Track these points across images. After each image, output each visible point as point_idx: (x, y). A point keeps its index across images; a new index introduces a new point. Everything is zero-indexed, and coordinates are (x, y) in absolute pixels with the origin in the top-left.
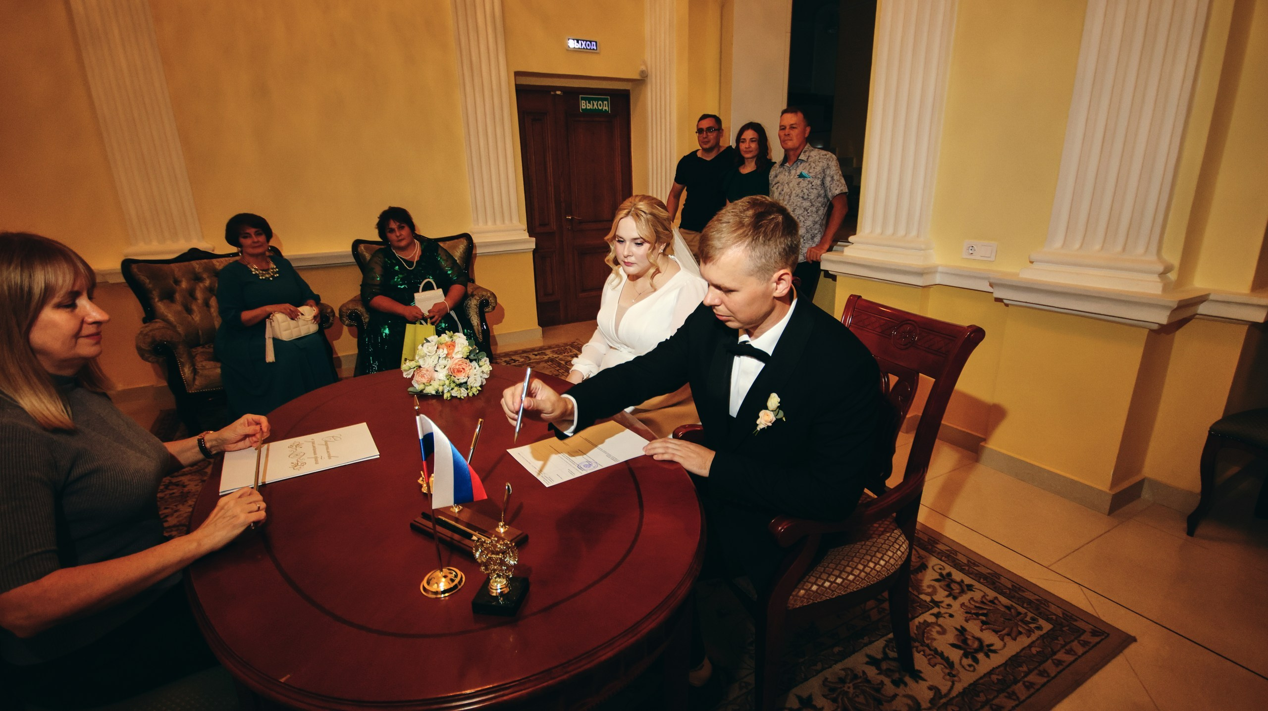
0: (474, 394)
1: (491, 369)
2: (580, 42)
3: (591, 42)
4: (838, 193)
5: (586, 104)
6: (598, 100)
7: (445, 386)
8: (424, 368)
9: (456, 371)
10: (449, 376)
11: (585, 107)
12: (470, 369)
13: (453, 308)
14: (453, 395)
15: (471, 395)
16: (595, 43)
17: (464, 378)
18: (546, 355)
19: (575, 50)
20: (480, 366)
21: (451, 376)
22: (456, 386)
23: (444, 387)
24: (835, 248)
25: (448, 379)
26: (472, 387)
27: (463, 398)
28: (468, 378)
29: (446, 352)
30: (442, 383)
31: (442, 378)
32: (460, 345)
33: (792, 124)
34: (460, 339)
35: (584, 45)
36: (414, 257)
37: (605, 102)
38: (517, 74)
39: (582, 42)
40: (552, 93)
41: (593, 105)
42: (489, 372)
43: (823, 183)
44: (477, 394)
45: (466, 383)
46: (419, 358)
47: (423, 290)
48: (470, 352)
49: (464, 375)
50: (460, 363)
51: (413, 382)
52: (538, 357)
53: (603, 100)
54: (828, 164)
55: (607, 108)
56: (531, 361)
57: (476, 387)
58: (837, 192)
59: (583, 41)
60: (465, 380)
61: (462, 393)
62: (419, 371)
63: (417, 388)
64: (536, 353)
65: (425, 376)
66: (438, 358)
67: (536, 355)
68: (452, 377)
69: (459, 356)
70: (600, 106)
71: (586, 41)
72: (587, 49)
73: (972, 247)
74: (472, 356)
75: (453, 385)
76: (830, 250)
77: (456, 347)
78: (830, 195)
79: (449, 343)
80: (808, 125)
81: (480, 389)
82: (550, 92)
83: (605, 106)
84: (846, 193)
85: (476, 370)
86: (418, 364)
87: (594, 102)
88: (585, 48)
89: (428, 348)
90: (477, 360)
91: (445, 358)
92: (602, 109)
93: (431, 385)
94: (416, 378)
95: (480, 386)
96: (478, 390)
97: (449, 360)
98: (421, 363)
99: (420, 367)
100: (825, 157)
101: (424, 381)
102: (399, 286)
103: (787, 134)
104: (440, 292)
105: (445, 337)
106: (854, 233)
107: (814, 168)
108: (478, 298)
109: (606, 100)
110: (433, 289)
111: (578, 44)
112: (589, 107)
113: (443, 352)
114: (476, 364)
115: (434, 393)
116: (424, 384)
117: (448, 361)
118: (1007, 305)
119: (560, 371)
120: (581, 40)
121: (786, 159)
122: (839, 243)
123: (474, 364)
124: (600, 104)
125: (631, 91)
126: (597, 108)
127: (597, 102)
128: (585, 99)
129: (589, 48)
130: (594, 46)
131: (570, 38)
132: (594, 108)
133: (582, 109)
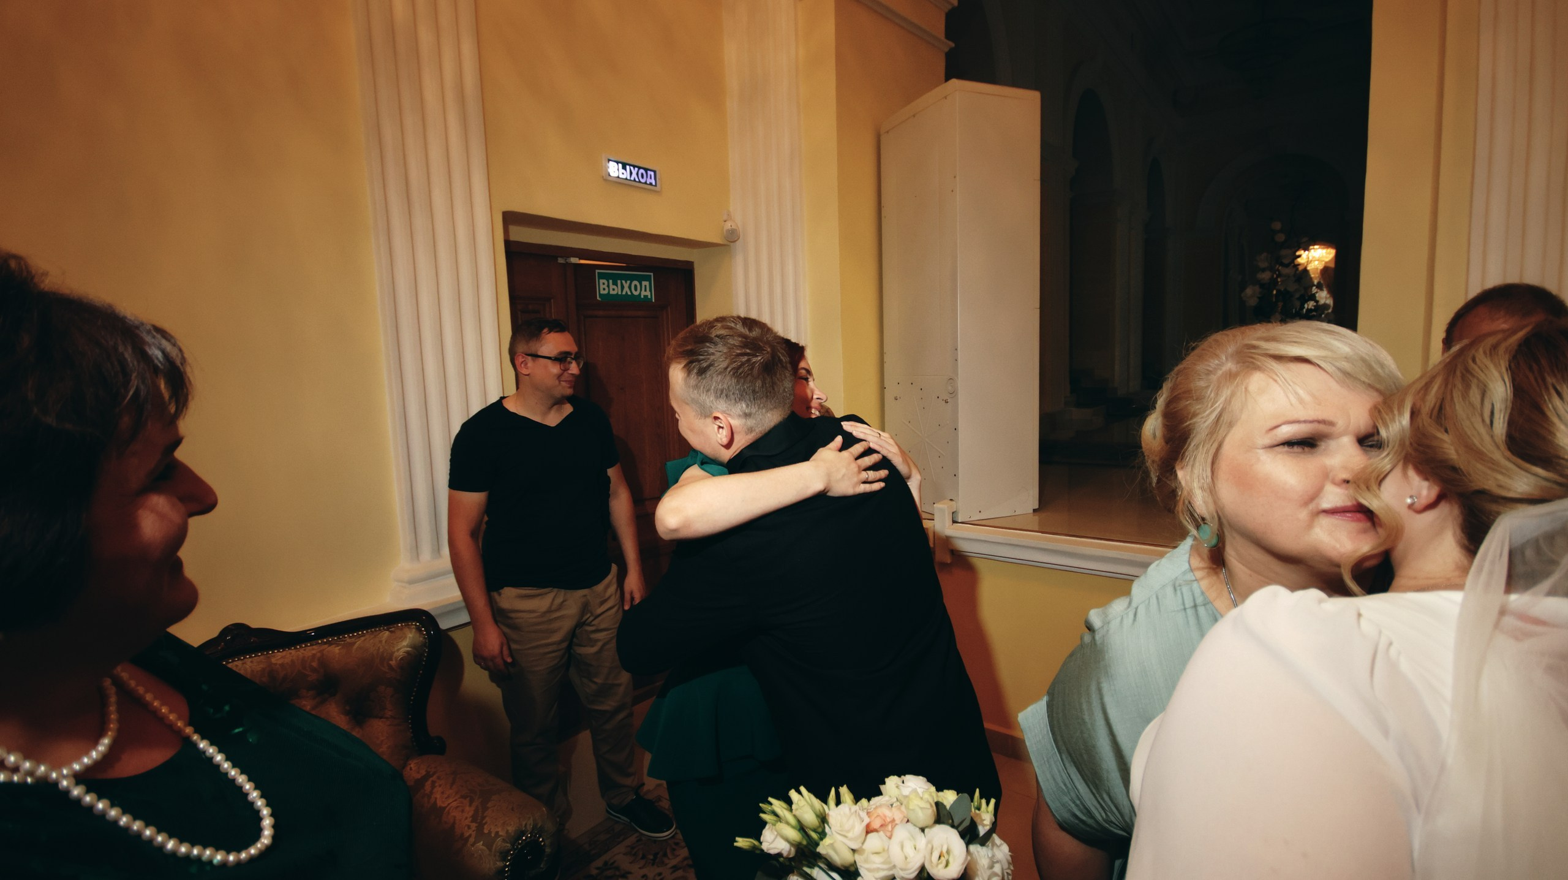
2: (628, 167)
3: (646, 170)
5: (608, 286)
6: (631, 278)
11: (606, 292)
16: (652, 173)
19: (618, 182)
35: (634, 175)
37: (644, 283)
38: (510, 219)
39: (632, 168)
40: (561, 261)
41: (623, 287)
53: (641, 279)
55: (648, 293)
59: (634, 167)
70: (636, 290)
71: (639, 168)
72: (640, 182)
82: (556, 258)
83: (645, 290)
87: (624, 282)
88: (637, 180)
92: (640, 294)
108: (508, 846)
109: (648, 278)
111: (624, 171)
112: (615, 290)
120: (630, 165)
124: (636, 286)
125: (696, 266)
126: (629, 293)
127: (628, 282)
128: (606, 277)
129: (643, 181)
130: (651, 178)
131: (611, 159)
132: (624, 293)
133: (601, 295)
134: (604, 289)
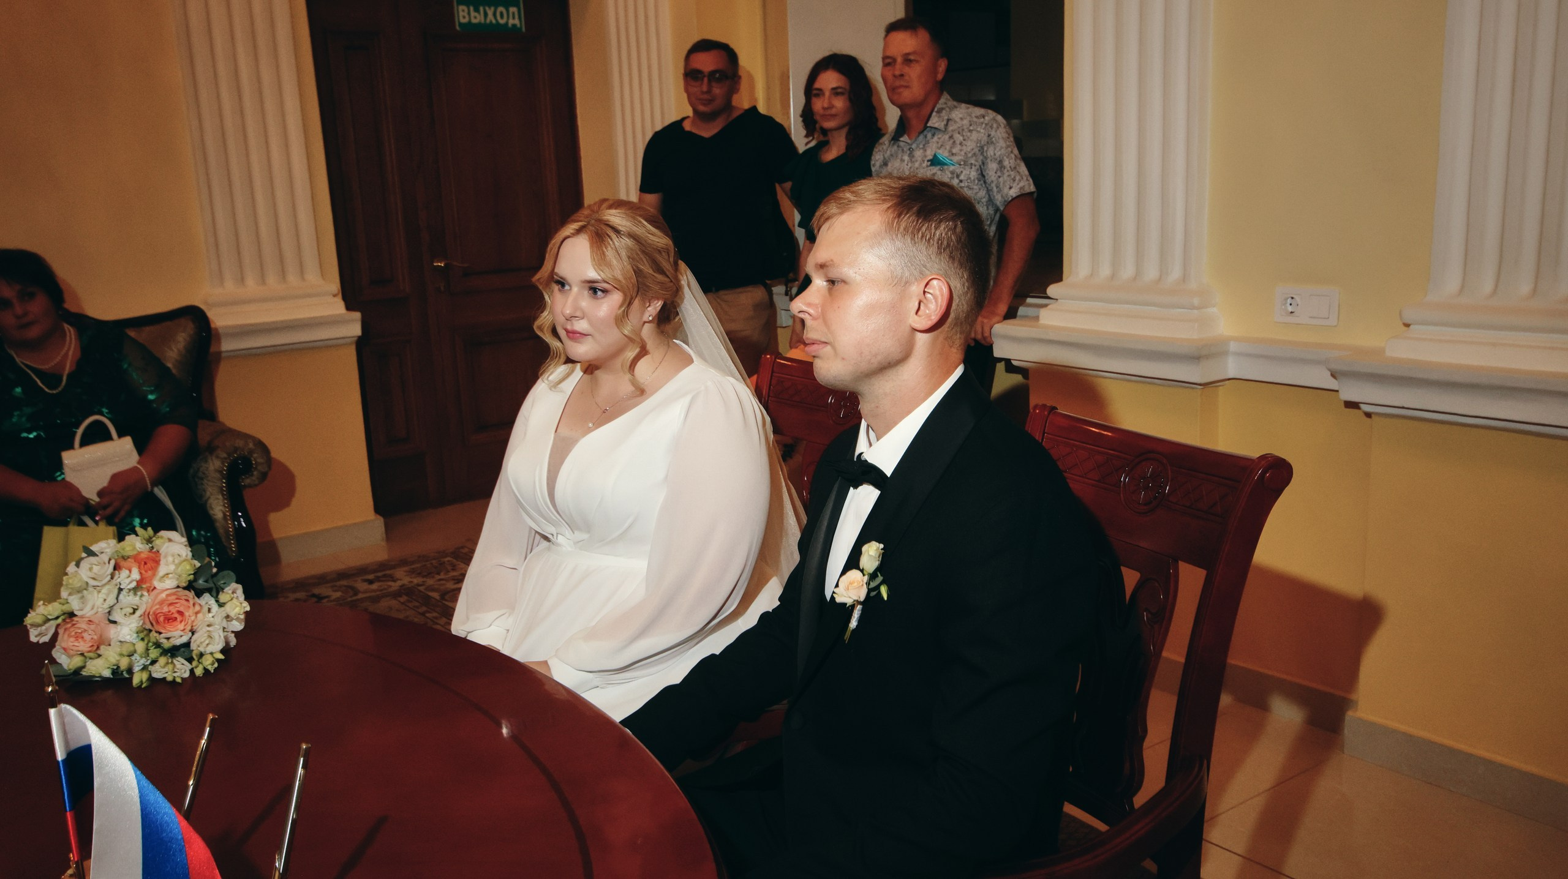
0: (206, 670)
1: (248, 609)
4: (1014, 195)
5: (469, 14)
6: (496, 3)
7: (136, 656)
8: (82, 617)
9: (162, 619)
10: (144, 633)
11: (466, 21)
12: (197, 613)
13: (160, 480)
14: (155, 675)
15: (199, 672)
17: (182, 633)
18: (395, 581)
20: (221, 605)
21: (150, 631)
22: (161, 655)
23: (133, 658)
24: (1022, 311)
25: (143, 639)
26: (201, 655)
27: (179, 680)
28: (193, 633)
29: (136, 576)
30: (126, 650)
31: (128, 638)
32: (170, 559)
33: (908, 54)
34: (170, 543)
36: (62, 364)
37: (513, 9)
41: (486, 15)
42: (242, 617)
43: (982, 175)
44: (215, 669)
45: (187, 645)
46: (70, 594)
47: (84, 443)
48: (197, 573)
49: (181, 626)
50: (172, 599)
51: (58, 654)
52: (374, 586)
54: (989, 136)
55: (517, 22)
56: (360, 596)
57: (212, 654)
58: (1013, 193)
60: (184, 639)
61: (181, 669)
62: (69, 625)
63: (65, 666)
64: (371, 577)
65: (85, 635)
66: (116, 591)
67: (371, 582)
68: (153, 634)
69: (170, 583)
70: (502, 18)
73: (1292, 298)
74: (201, 581)
75: (154, 653)
76: (1011, 314)
77: (162, 562)
78: (999, 200)
79: (143, 556)
80: (942, 57)
81: (221, 656)
83: (514, 18)
84: (1031, 193)
85: (211, 615)
86: (66, 608)
87: (487, 8)
89: (91, 569)
90: (215, 591)
91: (135, 590)
92: (507, 23)
93: (99, 656)
94: (64, 641)
95: (222, 651)
96: (218, 660)
97: (145, 593)
98: (75, 604)
99: (71, 615)
100: (982, 120)
101: (83, 646)
102: (25, 435)
103: (897, 73)
104: (127, 443)
105: (135, 544)
106: (1058, 278)
107: (961, 144)
108: (224, 455)
110: (107, 437)
112: (477, 18)
113: (129, 577)
114: (212, 601)
115: (107, 673)
116: (82, 654)
117: (142, 596)
118: (1368, 415)
119: (428, 615)
121: (903, 127)
122: (1029, 300)
123: (207, 599)
124: (501, 13)
126: (494, 21)
127: (493, 8)
132: (488, 21)
133: (460, 24)
134: (464, 17)
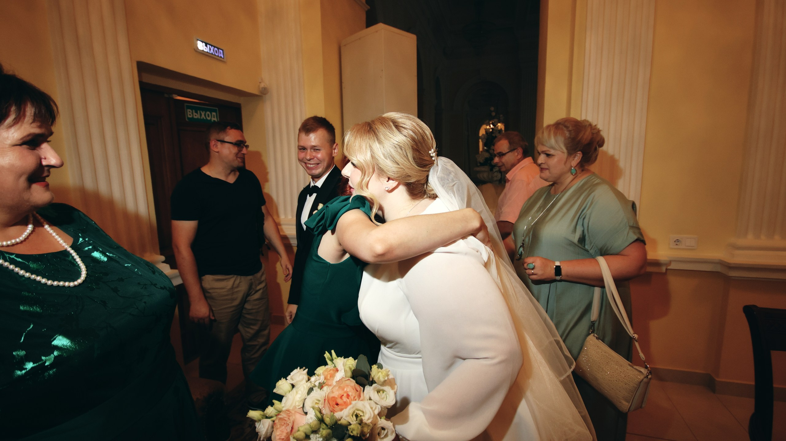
2: (208, 46)
3: (218, 49)
5: (192, 113)
6: (206, 110)
11: (191, 117)
16: (222, 51)
19: (202, 53)
35: (212, 51)
37: (214, 114)
38: (142, 66)
39: (210, 46)
40: (166, 96)
41: (201, 115)
53: (211, 111)
55: (215, 119)
59: (212, 46)
70: (209, 116)
71: (214, 47)
72: (215, 55)
82: (164, 94)
83: (214, 117)
87: (201, 112)
88: (213, 54)
92: (211, 120)
109: (215, 111)
111: (206, 47)
112: (196, 116)
120: (210, 45)
124: (208, 115)
125: (242, 106)
127: (204, 112)
128: (192, 108)
129: (217, 54)
130: (221, 54)
131: (199, 40)
132: (202, 118)
133: (188, 118)
134: (190, 115)
